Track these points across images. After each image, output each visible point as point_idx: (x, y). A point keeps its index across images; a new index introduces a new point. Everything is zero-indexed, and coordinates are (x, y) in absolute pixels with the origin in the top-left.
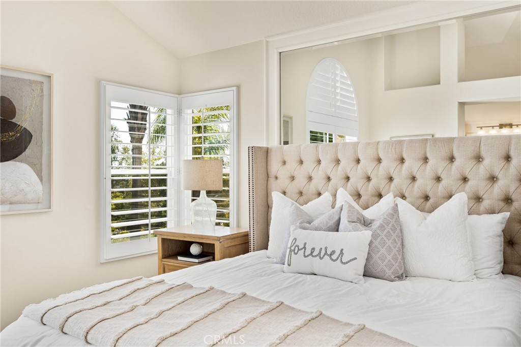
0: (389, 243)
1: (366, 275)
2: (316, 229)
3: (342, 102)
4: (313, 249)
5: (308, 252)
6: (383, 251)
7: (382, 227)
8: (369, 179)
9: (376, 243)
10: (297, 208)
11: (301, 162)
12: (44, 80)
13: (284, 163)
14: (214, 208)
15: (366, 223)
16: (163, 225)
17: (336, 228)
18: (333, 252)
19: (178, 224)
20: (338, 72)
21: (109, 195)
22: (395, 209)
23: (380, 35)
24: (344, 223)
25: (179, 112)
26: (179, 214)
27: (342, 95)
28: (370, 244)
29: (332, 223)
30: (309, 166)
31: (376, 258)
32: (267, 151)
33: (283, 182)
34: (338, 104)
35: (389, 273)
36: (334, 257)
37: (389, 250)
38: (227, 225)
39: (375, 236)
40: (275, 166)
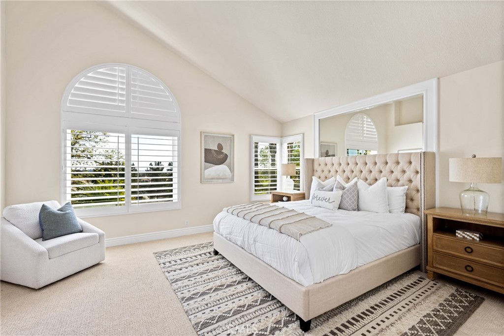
0: (350, 196)
1: (339, 208)
2: (324, 190)
3: (367, 134)
4: (320, 198)
5: (318, 199)
6: (348, 199)
7: (348, 190)
8: (353, 172)
9: (345, 196)
10: (319, 183)
11: (326, 165)
12: (232, 137)
13: (320, 165)
14: (293, 183)
15: (344, 188)
16: (276, 189)
17: (332, 190)
18: (326, 199)
19: (281, 189)
20: (365, 119)
21: (254, 177)
22: (356, 183)
23: (392, 102)
24: (334, 188)
25: (281, 144)
26: (281, 185)
27: (367, 131)
28: (342, 196)
29: (331, 189)
30: (329, 166)
31: (344, 202)
32: (313, 160)
33: (319, 173)
34: (365, 135)
35: (349, 208)
36: (326, 200)
37: (350, 199)
38: (299, 190)
39: (345, 193)
40: (316, 167)
